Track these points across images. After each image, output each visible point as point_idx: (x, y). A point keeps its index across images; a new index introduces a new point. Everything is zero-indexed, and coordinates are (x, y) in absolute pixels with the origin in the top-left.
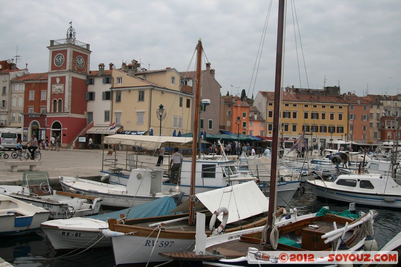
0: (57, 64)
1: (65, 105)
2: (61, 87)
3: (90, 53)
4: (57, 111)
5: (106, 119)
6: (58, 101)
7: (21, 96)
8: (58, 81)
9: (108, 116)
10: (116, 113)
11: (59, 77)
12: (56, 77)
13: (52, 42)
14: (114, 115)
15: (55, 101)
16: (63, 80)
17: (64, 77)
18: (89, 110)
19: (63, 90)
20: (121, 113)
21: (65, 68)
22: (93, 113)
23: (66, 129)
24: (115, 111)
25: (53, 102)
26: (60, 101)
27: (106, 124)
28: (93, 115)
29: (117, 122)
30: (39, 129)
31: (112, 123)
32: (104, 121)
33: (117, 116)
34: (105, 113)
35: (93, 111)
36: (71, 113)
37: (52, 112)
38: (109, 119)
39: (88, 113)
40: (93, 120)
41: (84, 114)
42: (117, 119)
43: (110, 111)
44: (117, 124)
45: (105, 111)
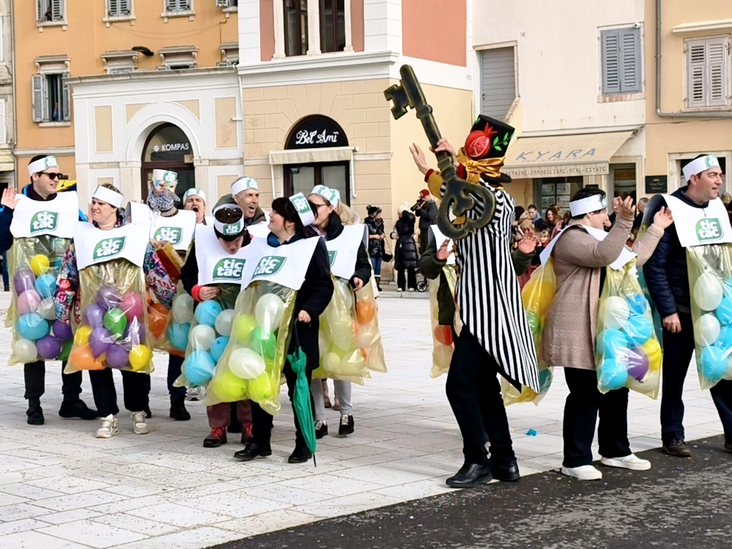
4: (313, 48)
5: (610, 80)
9: (631, 62)
10: (685, 36)
23: (384, 155)
24: (679, 24)
27: (615, 117)
28: (515, 62)
29: (698, 95)
30: (192, 164)
31: (657, 106)
32: (601, 97)
33: (698, 54)
34: (602, 42)
35: (516, 41)
36: (403, 55)
37: (274, 53)
38: (640, 83)
39: (477, 51)
40: (515, 97)
41: (464, 64)
42: (698, 74)
43: (639, 28)
44: (701, 109)
45: (602, 33)
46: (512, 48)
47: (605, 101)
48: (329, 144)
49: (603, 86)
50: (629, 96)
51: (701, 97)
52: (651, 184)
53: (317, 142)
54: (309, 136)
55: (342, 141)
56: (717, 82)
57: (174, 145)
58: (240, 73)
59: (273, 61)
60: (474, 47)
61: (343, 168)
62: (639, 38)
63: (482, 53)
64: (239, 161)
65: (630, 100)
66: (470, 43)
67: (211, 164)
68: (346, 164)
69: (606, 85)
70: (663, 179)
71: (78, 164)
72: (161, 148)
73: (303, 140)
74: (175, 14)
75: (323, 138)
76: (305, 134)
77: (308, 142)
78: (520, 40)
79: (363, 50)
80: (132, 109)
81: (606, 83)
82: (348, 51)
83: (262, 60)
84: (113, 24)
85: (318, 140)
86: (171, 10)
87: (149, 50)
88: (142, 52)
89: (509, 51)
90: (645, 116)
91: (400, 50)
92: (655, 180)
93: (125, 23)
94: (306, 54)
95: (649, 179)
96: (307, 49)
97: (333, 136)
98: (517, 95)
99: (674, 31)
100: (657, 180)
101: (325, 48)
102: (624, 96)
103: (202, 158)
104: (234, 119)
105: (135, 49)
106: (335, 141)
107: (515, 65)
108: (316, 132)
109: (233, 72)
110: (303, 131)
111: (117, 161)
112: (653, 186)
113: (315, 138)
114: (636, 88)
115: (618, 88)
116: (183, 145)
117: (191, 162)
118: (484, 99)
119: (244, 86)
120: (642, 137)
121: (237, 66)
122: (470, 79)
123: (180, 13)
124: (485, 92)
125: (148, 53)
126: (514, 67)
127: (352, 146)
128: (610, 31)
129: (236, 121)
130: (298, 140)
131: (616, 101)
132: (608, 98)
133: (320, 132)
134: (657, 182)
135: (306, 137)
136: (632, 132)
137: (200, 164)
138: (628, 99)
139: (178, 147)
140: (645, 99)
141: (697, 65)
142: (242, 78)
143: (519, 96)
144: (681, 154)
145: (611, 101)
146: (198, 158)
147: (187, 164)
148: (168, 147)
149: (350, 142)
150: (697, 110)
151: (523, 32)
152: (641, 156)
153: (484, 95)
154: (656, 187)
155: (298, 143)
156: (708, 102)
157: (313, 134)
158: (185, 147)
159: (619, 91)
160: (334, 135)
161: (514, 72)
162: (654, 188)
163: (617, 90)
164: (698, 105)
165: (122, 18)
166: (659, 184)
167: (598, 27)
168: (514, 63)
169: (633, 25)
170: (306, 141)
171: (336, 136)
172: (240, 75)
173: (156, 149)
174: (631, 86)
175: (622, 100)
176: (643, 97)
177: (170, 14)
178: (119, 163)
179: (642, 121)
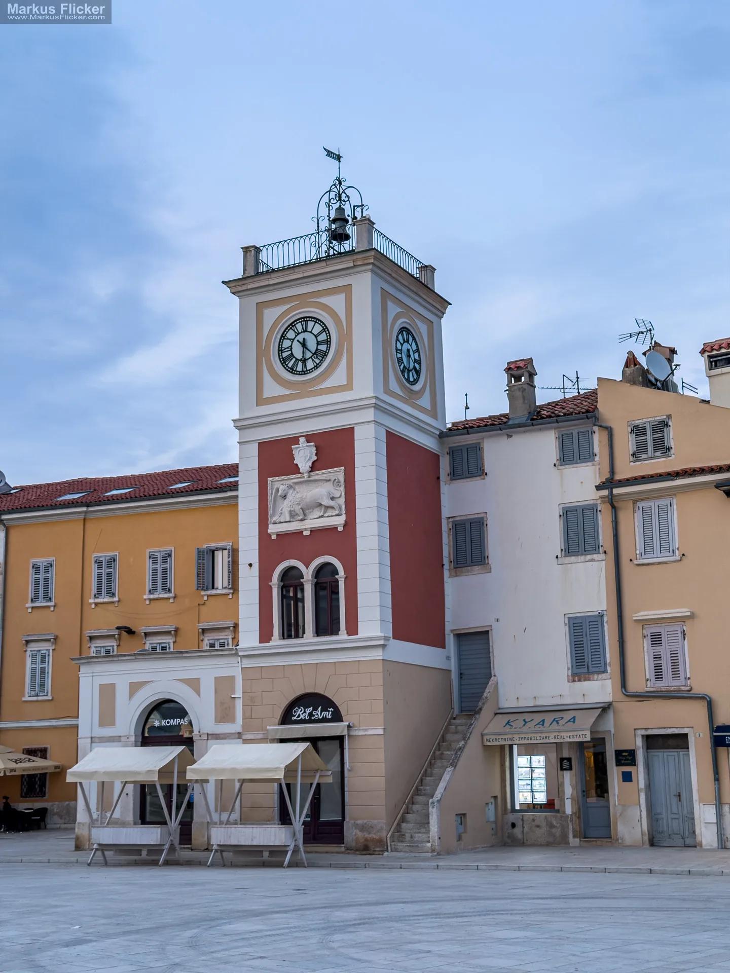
1: (361, 595)
4: (308, 632)
5: (579, 662)
6: (308, 574)
8: (304, 455)
9: (597, 647)
10: (644, 623)
11: (309, 438)
12: (295, 440)
13: (252, 252)
14: (633, 635)
15: (291, 579)
16: (335, 450)
17: (346, 435)
20: (682, 620)
21: (347, 387)
22: (492, 636)
23: (378, 730)
24: (635, 612)
25: (276, 580)
26: (325, 569)
27: (584, 695)
28: (491, 644)
29: (659, 676)
30: (192, 738)
31: (624, 685)
32: (570, 678)
33: (656, 640)
34: (569, 627)
35: (491, 626)
36: (394, 638)
37: (272, 636)
38: (605, 664)
39: (454, 635)
40: (491, 677)
41: (443, 647)
42: (657, 657)
43: (603, 616)
44: (663, 689)
45: (569, 618)
46: (487, 632)
47: (574, 681)
48: (324, 720)
49: (572, 667)
50: (596, 676)
51: (662, 678)
52: (621, 758)
53: (312, 718)
54: (305, 712)
55: (337, 717)
56: (675, 664)
57: (174, 721)
58: (240, 654)
59: (272, 643)
60: (452, 631)
61: (337, 742)
62: (602, 624)
63: (461, 637)
64: (237, 736)
65: (597, 680)
66: (449, 627)
67: (210, 738)
68: (341, 739)
69: (574, 667)
70: (632, 753)
71: (81, 738)
72: (161, 723)
73: (299, 716)
74: (156, 596)
75: (318, 714)
76: (301, 711)
77: (303, 718)
78: (495, 626)
79: (357, 634)
80: (135, 688)
81: (575, 664)
82: (343, 635)
83: (260, 642)
84: (99, 605)
85: (314, 716)
86: (153, 593)
87: (131, 630)
88: (125, 631)
89: (484, 635)
90: (611, 694)
91: (391, 635)
92: (624, 754)
93: (109, 605)
94: (303, 637)
95: (618, 753)
96: (304, 633)
97: (328, 713)
98: (493, 675)
99: (634, 618)
100: (627, 754)
101: (319, 632)
102: (591, 676)
103: (201, 733)
104: (233, 696)
105: (118, 628)
106: (330, 717)
107: (491, 648)
108: (311, 708)
109: (233, 652)
110: (299, 708)
111: (119, 735)
112: (622, 759)
113: (311, 714)
114: (602, 669)
115: (586, 668)
116: (182, 720)
117: (190, 736)
118: (461, 678)
119: (243, 666)
120: (610, 715)
121: (238, 647)
122: (449, 660)
123: (161, 596)
124: (462, 672)
125: (130, 632)
126: (489, 649)
127: (346, 721)
128: (576, 618)
129: (234, 698)
130: (295, 716)
131: (585, 680)
132: (576, 678)
133: (315, 709)
134: (625, 756)
135: (301, 713)
136: (601, 710)
137: (199, 738)
138: (595, 679)
139: (178, 722)
140: (610, 679)
141: (657, 649)
142: (241, 658)
143: (495, 676)
144: (646, 729)
145: (579, 680)
146: (198, 733)
147: (187, 738)
148: (168, 723)
149: (344, 718)
150: (658, 690)
151: (497, 617)
152: (610, 731)
153: (461, 674)
154: (625, 760)
155: (294, 718)
156: (668, 683)
157: (309, 710)
158: (184, 722)
159: (587, 671)
160: (329, 711)
161: (489, 653)
162: (623, 762)
163: (585, 670)
164: (661, 685)
165: (106, 600)
166: (628, 757)
167: (565, 614)
168: (489, 646)
169: (597, 613)
170: (302, 717)
171: (330, 713)
172: (240, 656)
173: (157, 724)
174: (597, 667)
175: (589, 680)
176: (609, 677)
177: (152, 596)
178: (120, 737)
179: (609, 699)
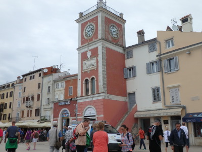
0: (87, 37)
1: (99, 84)
2: (93, 61)
3: (124, 23)
4: (90, 93)
5: (155, 99)
6: (90, 80)
7: (62, 93)
9: (158, 95)
10: (169, 88)
11: (90, 50)
12: (87, 51)
14: (167, 91)
15: (87, 80)
16: (95, 53)
17: (96, 49)
18: (129, 90)
19: (95, 64)
20: (178, 86)
21: (97, 38)
22: (136, 93)
23: (102, 116)
24: (167, 85)
25: (84, 82)
26: (93, 79)
27: (156, 107)
28: (135, 96)
31: (165, 104)
34: (152, 90)
36: (107, 93)
37: (83, 95)
38: (161, 99)
40: (136, 103)
42: (173, 96)
43: (159, 87)
44: (174, 104)
46: (134, 93)
49: (153, 100)
51: (174, 101)
56: (177, 98)
60: (128, 93)
90: (162, 106)
92: (166, 121)
128: (154, 88)
131: (156, 103)
137: (70, 118)
142: (77, 100)
151: (136, 89)
167: (151, 87)
176: (161, 102)
